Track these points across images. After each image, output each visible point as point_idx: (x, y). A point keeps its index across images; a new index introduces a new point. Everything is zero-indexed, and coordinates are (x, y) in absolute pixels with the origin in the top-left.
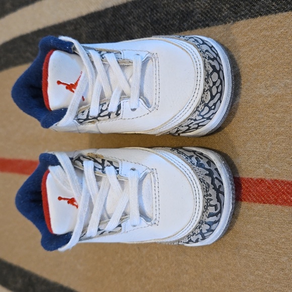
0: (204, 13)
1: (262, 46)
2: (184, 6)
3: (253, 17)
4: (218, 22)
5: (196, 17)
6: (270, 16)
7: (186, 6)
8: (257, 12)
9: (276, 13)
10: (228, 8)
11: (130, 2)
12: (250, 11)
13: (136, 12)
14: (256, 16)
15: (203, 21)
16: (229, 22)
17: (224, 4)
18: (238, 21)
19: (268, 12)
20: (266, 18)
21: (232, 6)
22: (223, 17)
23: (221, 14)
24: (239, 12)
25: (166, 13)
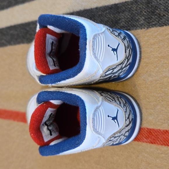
0: (127, 21)
1: (166, 45)
2: (113, 16)
3: (161, 26)
4: (137, 27)
5: (122, 24)
7: (114, 16)
8: (164, 23)
10: (144, 20)
11: (75, 12)
12: (159, 23)
14: (163, 26)
15: (126, 26)
16: (144, 28)
17: (140, 17)
18: (150, 28)
21: (146, 18)
22: (140, 24)
23: (138, 23)
24: (151, 22)
25: (100, 20)
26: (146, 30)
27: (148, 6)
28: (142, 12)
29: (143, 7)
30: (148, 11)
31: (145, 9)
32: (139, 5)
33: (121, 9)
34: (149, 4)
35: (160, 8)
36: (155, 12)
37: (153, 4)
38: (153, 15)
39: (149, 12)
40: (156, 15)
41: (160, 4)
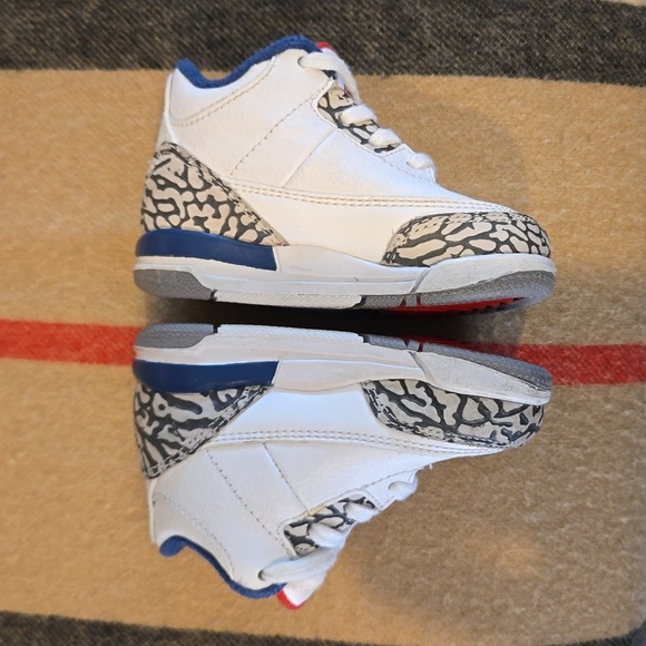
6: (450, 77)
8: (431, 68)
9: (460, 74)
10: (377, 49)
12: (416, 61)
13: (167, 14)
14: (429, 74)
16: (379, 74)
17: (368, 40)
19: (448, 71)
20: (445, 79)
21: (382, 47)
22: (366, 61)
23: (361, 56)
24: (396, 60)
25: (243, 31)
26: (383, 78)
27: (391, 15)
28: (374, 29)
29: (375, 15)
30: (388, 28)
31: (380, 21)
32: (364, 7)
33: (310, 9)
34: (394, 10)
35: (421, 28)
36: (409, 34)
37: (405, 11)
38: (403, 41)
39: (394, 33)
40: (411, 42)
41: (422, 15)
